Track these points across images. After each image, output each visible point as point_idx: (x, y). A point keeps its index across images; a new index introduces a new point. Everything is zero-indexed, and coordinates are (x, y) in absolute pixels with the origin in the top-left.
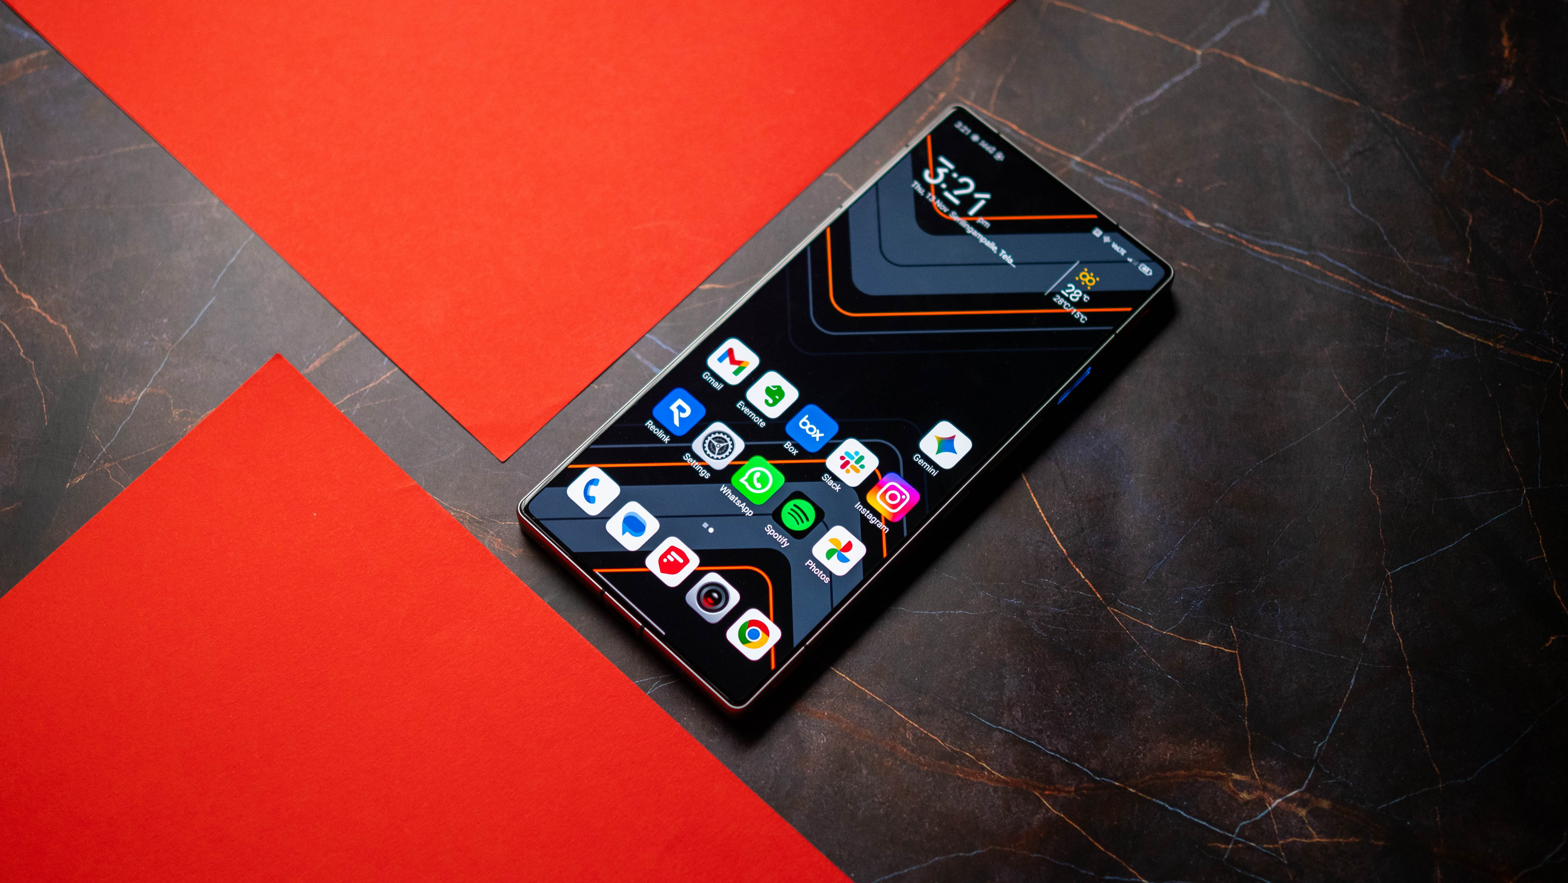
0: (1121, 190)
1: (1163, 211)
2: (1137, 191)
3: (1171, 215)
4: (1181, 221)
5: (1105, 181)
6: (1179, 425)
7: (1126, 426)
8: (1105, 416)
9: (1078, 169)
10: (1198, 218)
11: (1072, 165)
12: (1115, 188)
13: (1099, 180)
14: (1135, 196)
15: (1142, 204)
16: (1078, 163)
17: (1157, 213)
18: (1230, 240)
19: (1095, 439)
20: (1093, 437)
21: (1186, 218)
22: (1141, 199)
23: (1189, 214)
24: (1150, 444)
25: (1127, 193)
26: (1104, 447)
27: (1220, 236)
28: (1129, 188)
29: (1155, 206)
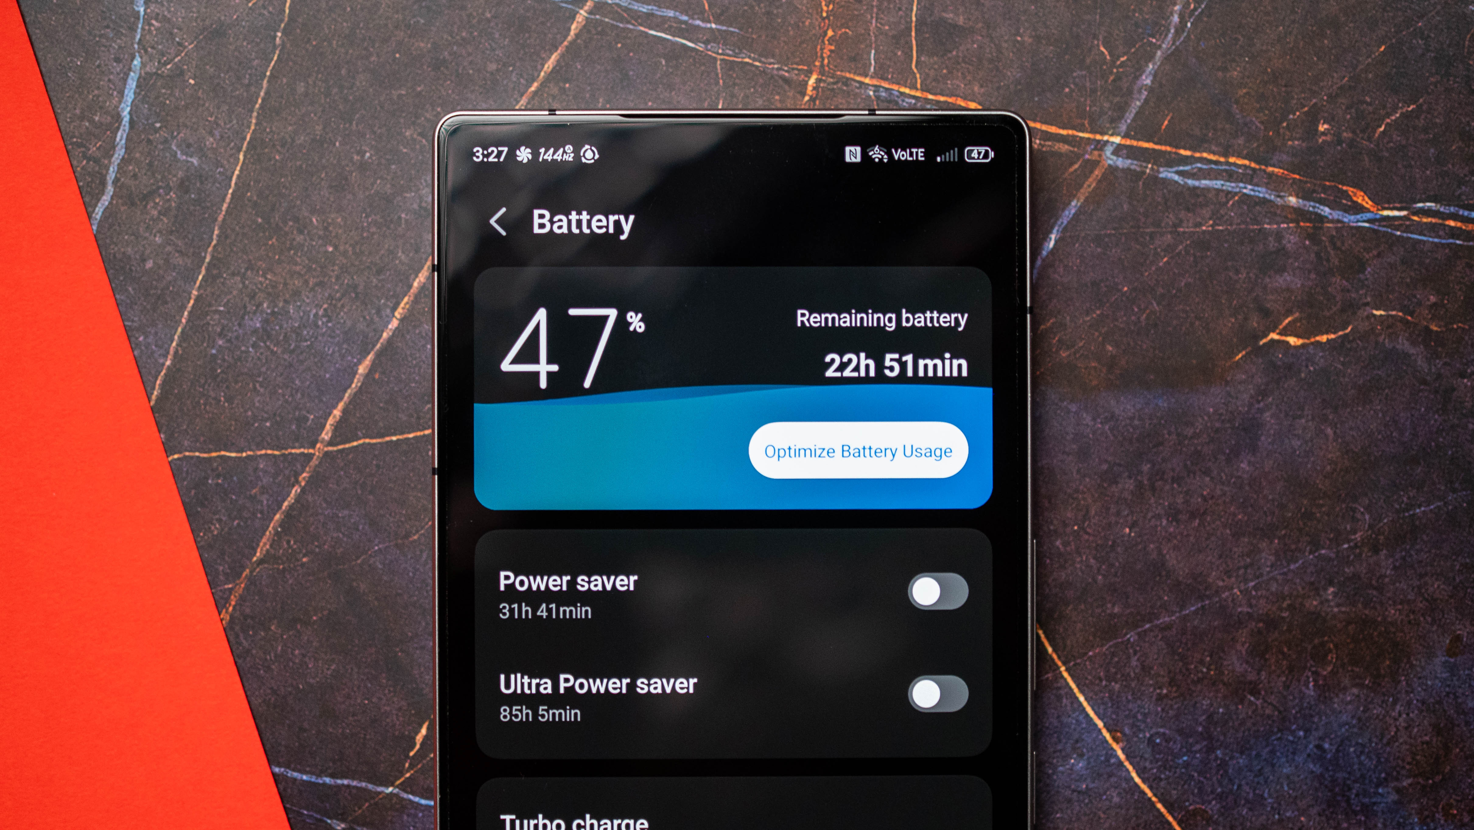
0: (1217, 184)
1: (1309, 206)
2: (1249, 177)
3: (1326, 211)
4: (1349, 219)
5: (1179, 173)
6: (1452, 660)
7: (1355, 691)
8: (1311, 685)
9: (1121, 163)
10: (1381, 201)
11: (1109, 158)
12: (1205, 183)
13: (1167, 174)
14: (1248, 189)
15: (1264, 201)
16: (1118, 150)
17: (1300, 214)
18: (1454, 233)
19: (1305, 737)
20: (1301, 733)
21: (1358, 209)
22: (1262, 192)
23: (1361, 199)
24: (1408, 714)
25: (1229, 186)
26: (1326, 746)
27: (1432, 227)
28: (1230, 176)
29: (1293, 200)
